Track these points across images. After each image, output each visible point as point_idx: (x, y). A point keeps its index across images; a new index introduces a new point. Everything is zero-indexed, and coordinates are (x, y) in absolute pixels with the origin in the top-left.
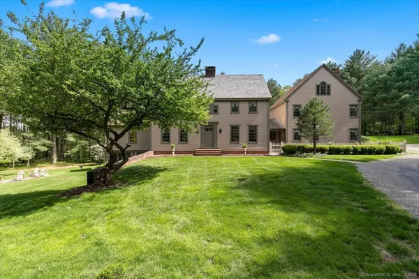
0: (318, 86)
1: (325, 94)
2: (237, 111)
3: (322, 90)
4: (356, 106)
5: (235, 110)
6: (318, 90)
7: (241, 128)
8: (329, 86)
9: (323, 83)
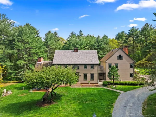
0: (118, 56)
1: (121, 59)
2: (86, 68)
3: (119, 58)
4: (132, 64)
5: (86, 67)
6: (118, 58)
7: (88, 74)
8: (122, 56)
9: (120, 55)
